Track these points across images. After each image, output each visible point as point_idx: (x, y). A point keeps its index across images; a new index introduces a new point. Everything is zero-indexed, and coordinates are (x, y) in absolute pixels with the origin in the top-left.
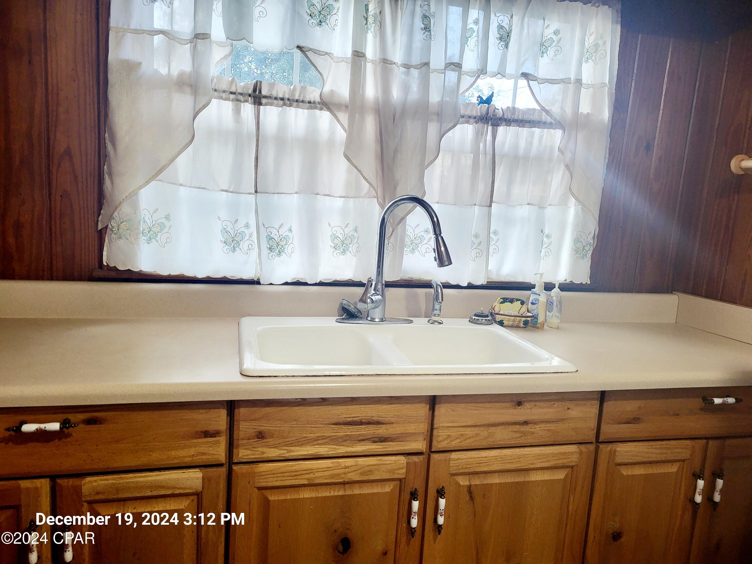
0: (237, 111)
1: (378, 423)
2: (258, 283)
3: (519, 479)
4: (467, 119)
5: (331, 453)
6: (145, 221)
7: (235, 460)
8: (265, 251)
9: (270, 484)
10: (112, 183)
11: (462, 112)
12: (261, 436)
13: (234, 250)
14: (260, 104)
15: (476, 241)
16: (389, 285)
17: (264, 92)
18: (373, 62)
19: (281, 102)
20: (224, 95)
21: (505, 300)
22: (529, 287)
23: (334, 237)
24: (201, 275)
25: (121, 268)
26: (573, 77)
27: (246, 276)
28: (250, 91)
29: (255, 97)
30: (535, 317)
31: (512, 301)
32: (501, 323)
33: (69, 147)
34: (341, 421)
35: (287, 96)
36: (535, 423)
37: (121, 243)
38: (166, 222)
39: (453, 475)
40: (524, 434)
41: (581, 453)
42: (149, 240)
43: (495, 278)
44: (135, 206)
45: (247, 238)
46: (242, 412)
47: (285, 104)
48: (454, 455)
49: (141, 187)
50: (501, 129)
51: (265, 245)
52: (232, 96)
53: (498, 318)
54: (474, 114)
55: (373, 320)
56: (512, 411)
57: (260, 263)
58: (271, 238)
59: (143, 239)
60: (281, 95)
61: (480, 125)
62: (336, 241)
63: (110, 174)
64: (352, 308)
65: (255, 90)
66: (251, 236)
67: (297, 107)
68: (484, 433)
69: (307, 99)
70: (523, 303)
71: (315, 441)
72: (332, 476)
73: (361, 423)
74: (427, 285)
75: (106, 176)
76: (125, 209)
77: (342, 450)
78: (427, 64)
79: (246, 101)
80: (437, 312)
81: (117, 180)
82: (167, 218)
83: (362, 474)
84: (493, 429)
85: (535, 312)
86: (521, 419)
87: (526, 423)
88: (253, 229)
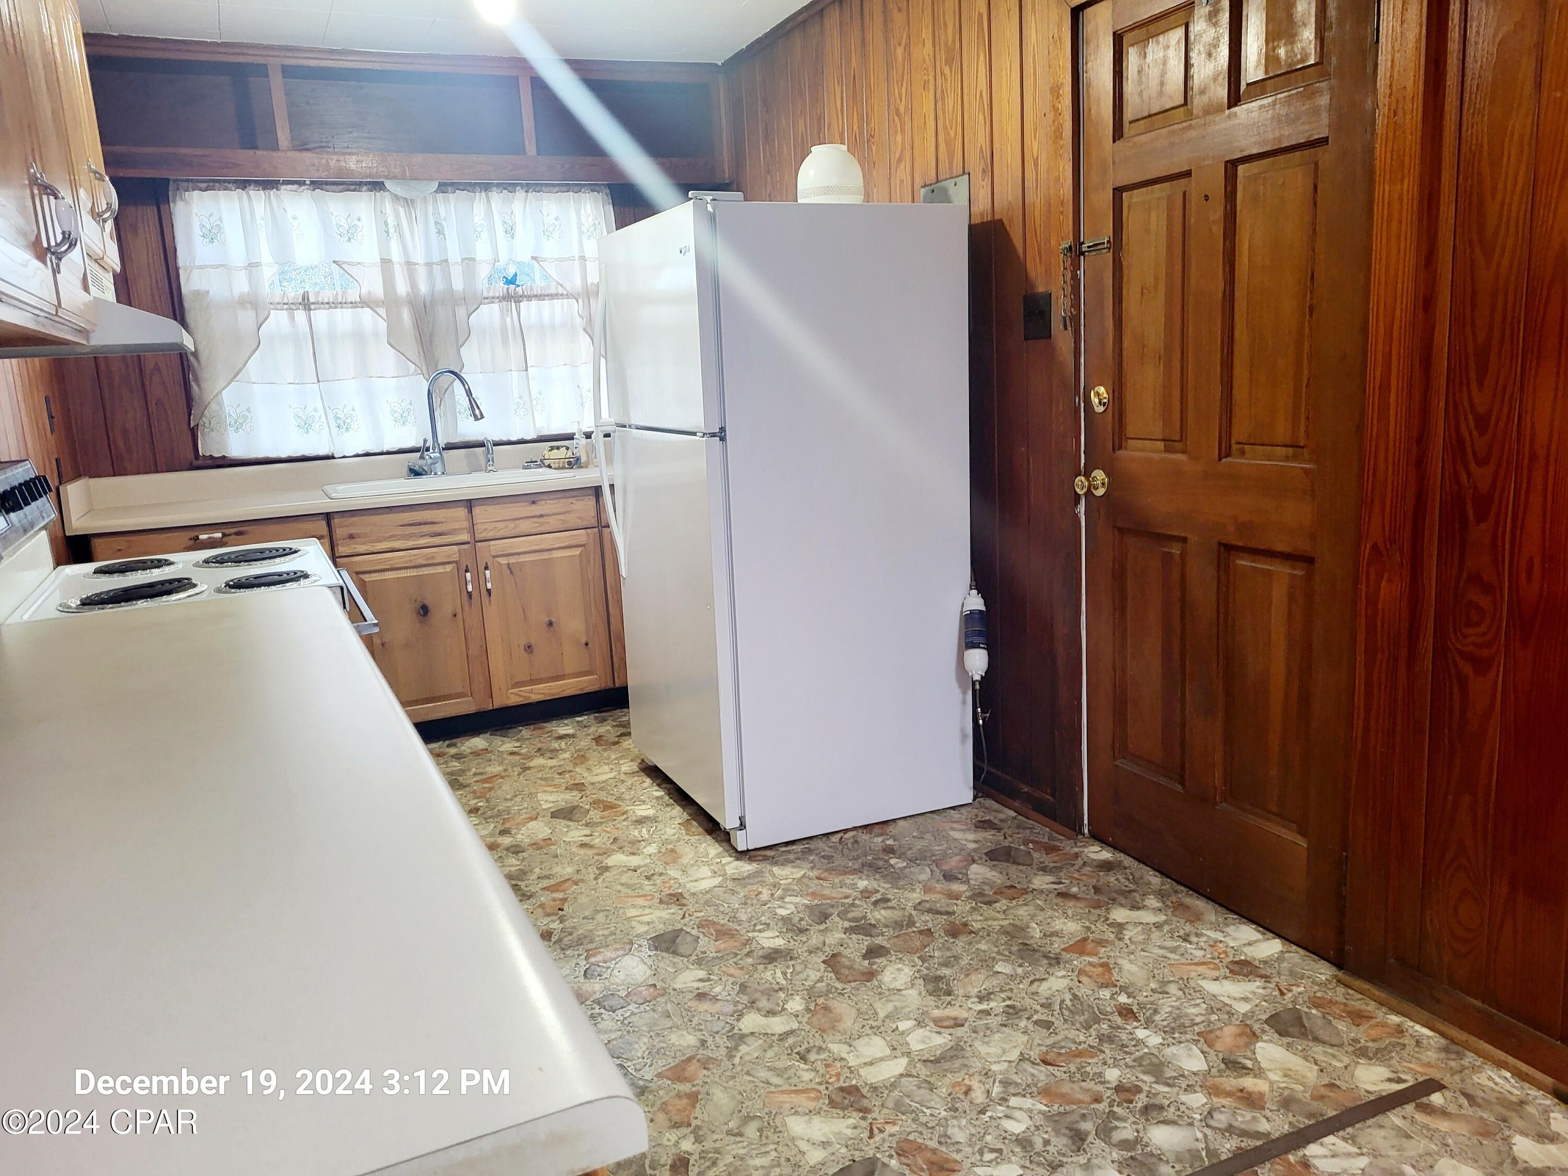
0: (292, 318)
1: (432, 523)
2: (333, 457)
3: (546, 556)
4: (491, 300)
5: (403, 546)
6: (230, 415)
7: (337, 555)
8: (334, 430)
9: (364, 569)
10: (199, 386)
11: (485, 294)
12: (351, 537)
13: (308, 432)
14: (310, 309)
15: (522, 402)
16: (450, 447)
17: (312, 300)
18: (400, 264)
19: (327, 306)
20: (279, 306)
21: (552, 448)
22: (570, 437)
23: (393, 412)
24: (284, 455)
25: (216, 455)
26: (576, 255)
27: (322, 453)
28: (300, 301)
29: (305, 305)
30: (578, 459)
31: (558, 448)
32: (549, 466)
33: (156, 363)
34: (406, 523)
35: (331, 300)
36: (548, 515)
37: (213, 434)
38: (248, 414)
39: (494, 557)
40: (542, 524)
41: (588, 534)
42: (237, 430)
43: (546, 432)
44: (220, 404)
45: (317, 420)
46: (336, 521)
47: (331, 307)
48: (492, 543)
49: (224, 389)
50: (523, 305)
51: (333, 425)
52: (285, 306)
53: (547, 463)
54: (497, 295)
55: (435, 474)
56: (529, 508)
57: (332, 440)
58: (338, 418)
59: (231, 430)
60: (326, 301)
61: (504, 303)
62: (395, 415)
63: (197, 380)
64: (417, 468)
65: (303, 299)
66: (320, 417)
67: (342, 308)
68: (511, 525)
69: (349, 300)
70: (567, 449)
71: (391, 538)
72: (406, 562)
73: (420, 524)
74: (481, 445)
75: (193, 383)
76: (214, 406)
77: (410, 544)
78: (446, 261)
79: (298, 309)
80: (491, 463)
81: (204, 385)
82: (248, 410)
83: (428, 559)
84: (517, 522)
85: (578, 455)
86: (538, 513)
87: (541, 516)
88: (321, 412)
